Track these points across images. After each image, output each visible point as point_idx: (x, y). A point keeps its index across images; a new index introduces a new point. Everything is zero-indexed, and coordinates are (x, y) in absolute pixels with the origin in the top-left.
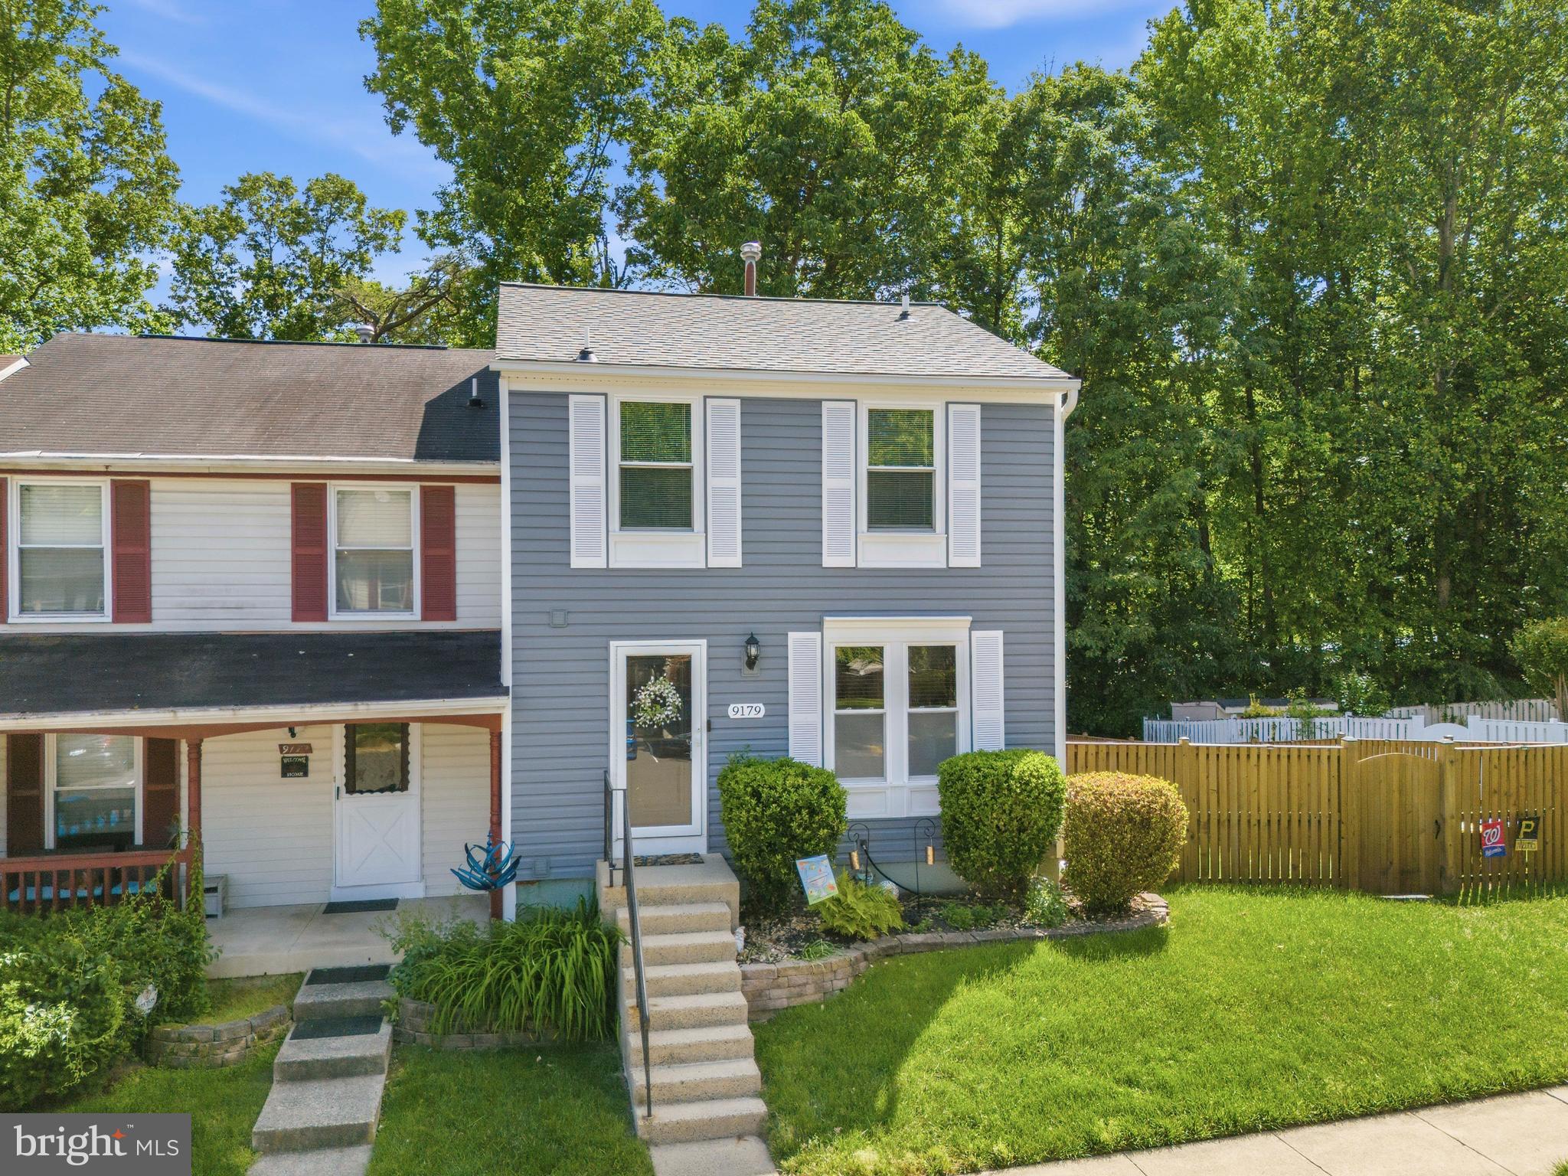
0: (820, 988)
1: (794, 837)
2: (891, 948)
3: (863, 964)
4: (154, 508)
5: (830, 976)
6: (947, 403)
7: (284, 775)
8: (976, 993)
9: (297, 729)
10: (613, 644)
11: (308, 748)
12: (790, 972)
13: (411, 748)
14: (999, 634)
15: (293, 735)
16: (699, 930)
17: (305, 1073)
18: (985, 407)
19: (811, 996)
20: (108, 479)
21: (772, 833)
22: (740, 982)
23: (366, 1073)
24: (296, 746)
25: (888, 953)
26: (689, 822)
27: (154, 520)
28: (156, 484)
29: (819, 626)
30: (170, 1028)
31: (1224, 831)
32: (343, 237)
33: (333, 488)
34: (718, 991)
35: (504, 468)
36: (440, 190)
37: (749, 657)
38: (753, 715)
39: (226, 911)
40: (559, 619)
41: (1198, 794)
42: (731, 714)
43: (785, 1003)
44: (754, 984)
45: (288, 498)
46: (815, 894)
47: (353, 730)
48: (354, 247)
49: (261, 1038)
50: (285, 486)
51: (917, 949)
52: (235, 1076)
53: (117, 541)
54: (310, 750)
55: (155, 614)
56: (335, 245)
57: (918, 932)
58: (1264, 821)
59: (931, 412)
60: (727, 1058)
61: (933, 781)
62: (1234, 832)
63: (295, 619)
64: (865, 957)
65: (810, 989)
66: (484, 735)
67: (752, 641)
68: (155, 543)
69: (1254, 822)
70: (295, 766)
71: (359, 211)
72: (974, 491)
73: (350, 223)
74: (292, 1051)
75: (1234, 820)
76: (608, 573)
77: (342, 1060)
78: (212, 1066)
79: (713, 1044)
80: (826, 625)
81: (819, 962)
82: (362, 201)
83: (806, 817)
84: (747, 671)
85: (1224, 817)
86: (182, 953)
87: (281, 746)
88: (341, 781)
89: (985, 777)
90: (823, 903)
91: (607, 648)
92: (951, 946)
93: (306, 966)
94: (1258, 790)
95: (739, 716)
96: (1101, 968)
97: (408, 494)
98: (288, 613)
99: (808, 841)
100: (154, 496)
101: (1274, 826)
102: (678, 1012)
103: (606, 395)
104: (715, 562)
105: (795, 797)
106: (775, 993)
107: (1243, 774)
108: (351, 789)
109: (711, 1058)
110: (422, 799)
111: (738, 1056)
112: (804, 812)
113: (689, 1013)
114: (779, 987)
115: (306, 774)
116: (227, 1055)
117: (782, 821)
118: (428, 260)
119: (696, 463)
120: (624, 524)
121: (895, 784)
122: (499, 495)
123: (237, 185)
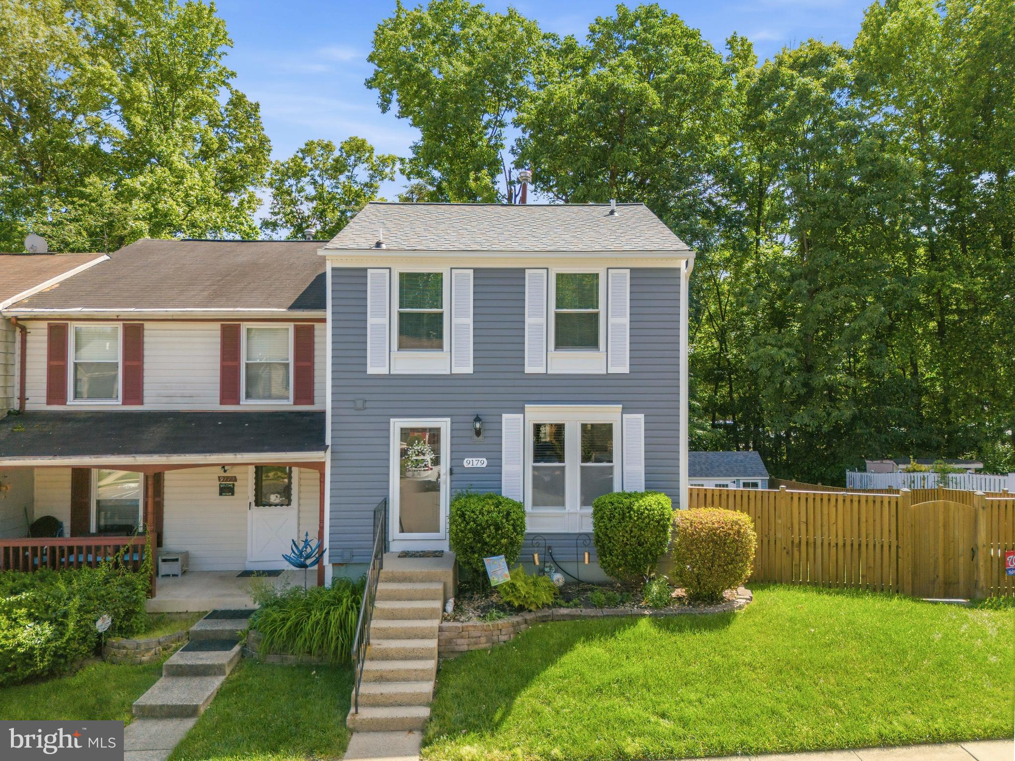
0: (489, 639)
1: (486, 543)
2: (547, 616)
3: (523, 626)
4: (146, 339)
5: (496, 632)
6: (608, 269)
7: (221, 494)
8: (587, 649)
9: (226, 468)
10: (392, 420)
11: (234, 479)
12: (470, 629)
13: (293, 481)
14: (641, 417)
15: (225, 471)
16: (422, 599)
17: (180, 672)
18: (633, 270)
19: (483, 644)
20: (121, 323)
21: (471, 540)
22: (437, 633)
23: (215, 674)
24: (228, 477)
25: (544, 620)
26: (438, 531)
27: (146, 346)
28: (147, 325)
29: (522, 410)
30: (116, 640)
31: (811, 550)
32: (362, 174)
33: (244, 326)
34: (423, 638)
35: (329, 314)
36: (413, 145)
37: (476, 429)
38: (479, 465)
39: (184, 573)
40: (359, 404)
41: (792, 524)
42: (465, 464)
43: (465, 648)
44: (447, 634)
45: (219, 333)
46: (496, 579)
47: (260, 470)
48: (368, 180)
49: (165, 649)
50: (217, 326)
51: (564, 617)
52: (145, 670)
53: (125, 358)
54: (236, 480)
55: (146, 400)
56: (358, 179)
57: (568, 607)
58: (841, 543)
59: (597, 275)
60: (417, 680)
61: (590, 510)
62: (819, 551)
63: (221, 403)
64: (526, 622)
65: (483, 640)
66: (316, 474)
67: (478, 419)
68: (146, 360)
69: (833, 544)
70: (227, 489)
71: (370, 157)
72: (625, 325)
73: (365, 165)
74: (177, 659)
75: (819, 542)
76: (390, 377)
77: (202, 665)
78: (133, 664)
79: (408, 671)
80: (526, 410)
81: (490, 623)
82: (371, 150)
83: (493, 531)
84: (475, 437)
85: (811, 541)
86: (127, 597)
87: (219, 477)
88: (252, 499)
89: (615, 509)
90: (501, 585)
91: (389, 423)
92: (585, 617)
93: (209, 609)
94: (836, 523)
95: (470, 466)
96: (677, 637)
97: (287, 329)
98: (218, 399)
99: (493, 546)
100: (146, 333)
101: (848, 548)
102: (392, 649)
103: (390, 269)
104: (456, 370)
105: (486, 518)
106: (460, 641)
107: (825, 511)
108: (257, 504)
109: (406, 680)
110: (299, 511)
111: (423, 680)
112: (492, 528)
113: (398, 651)
114: (462, 637)
115: (233, 494)
116: (143, 658)
117: (477, 533)
118: (406, 187)
119: (445, 309)
120: (401, 347)
121: (571, 511)
122: (325, 330)
123: (303, 147)
